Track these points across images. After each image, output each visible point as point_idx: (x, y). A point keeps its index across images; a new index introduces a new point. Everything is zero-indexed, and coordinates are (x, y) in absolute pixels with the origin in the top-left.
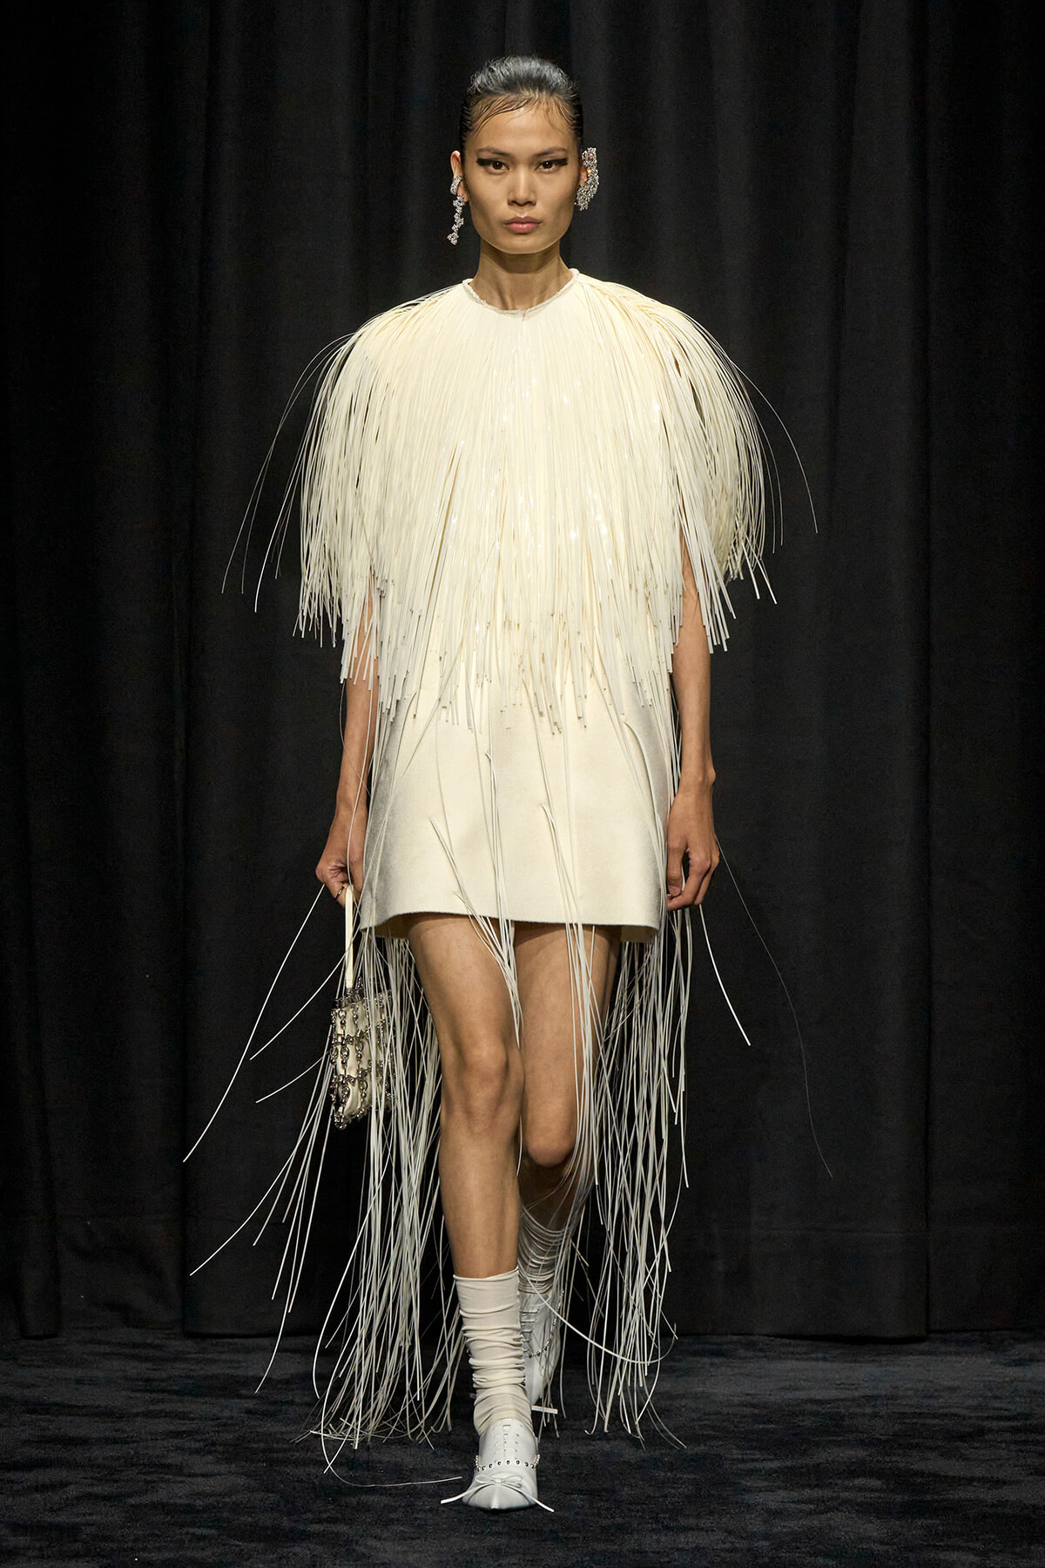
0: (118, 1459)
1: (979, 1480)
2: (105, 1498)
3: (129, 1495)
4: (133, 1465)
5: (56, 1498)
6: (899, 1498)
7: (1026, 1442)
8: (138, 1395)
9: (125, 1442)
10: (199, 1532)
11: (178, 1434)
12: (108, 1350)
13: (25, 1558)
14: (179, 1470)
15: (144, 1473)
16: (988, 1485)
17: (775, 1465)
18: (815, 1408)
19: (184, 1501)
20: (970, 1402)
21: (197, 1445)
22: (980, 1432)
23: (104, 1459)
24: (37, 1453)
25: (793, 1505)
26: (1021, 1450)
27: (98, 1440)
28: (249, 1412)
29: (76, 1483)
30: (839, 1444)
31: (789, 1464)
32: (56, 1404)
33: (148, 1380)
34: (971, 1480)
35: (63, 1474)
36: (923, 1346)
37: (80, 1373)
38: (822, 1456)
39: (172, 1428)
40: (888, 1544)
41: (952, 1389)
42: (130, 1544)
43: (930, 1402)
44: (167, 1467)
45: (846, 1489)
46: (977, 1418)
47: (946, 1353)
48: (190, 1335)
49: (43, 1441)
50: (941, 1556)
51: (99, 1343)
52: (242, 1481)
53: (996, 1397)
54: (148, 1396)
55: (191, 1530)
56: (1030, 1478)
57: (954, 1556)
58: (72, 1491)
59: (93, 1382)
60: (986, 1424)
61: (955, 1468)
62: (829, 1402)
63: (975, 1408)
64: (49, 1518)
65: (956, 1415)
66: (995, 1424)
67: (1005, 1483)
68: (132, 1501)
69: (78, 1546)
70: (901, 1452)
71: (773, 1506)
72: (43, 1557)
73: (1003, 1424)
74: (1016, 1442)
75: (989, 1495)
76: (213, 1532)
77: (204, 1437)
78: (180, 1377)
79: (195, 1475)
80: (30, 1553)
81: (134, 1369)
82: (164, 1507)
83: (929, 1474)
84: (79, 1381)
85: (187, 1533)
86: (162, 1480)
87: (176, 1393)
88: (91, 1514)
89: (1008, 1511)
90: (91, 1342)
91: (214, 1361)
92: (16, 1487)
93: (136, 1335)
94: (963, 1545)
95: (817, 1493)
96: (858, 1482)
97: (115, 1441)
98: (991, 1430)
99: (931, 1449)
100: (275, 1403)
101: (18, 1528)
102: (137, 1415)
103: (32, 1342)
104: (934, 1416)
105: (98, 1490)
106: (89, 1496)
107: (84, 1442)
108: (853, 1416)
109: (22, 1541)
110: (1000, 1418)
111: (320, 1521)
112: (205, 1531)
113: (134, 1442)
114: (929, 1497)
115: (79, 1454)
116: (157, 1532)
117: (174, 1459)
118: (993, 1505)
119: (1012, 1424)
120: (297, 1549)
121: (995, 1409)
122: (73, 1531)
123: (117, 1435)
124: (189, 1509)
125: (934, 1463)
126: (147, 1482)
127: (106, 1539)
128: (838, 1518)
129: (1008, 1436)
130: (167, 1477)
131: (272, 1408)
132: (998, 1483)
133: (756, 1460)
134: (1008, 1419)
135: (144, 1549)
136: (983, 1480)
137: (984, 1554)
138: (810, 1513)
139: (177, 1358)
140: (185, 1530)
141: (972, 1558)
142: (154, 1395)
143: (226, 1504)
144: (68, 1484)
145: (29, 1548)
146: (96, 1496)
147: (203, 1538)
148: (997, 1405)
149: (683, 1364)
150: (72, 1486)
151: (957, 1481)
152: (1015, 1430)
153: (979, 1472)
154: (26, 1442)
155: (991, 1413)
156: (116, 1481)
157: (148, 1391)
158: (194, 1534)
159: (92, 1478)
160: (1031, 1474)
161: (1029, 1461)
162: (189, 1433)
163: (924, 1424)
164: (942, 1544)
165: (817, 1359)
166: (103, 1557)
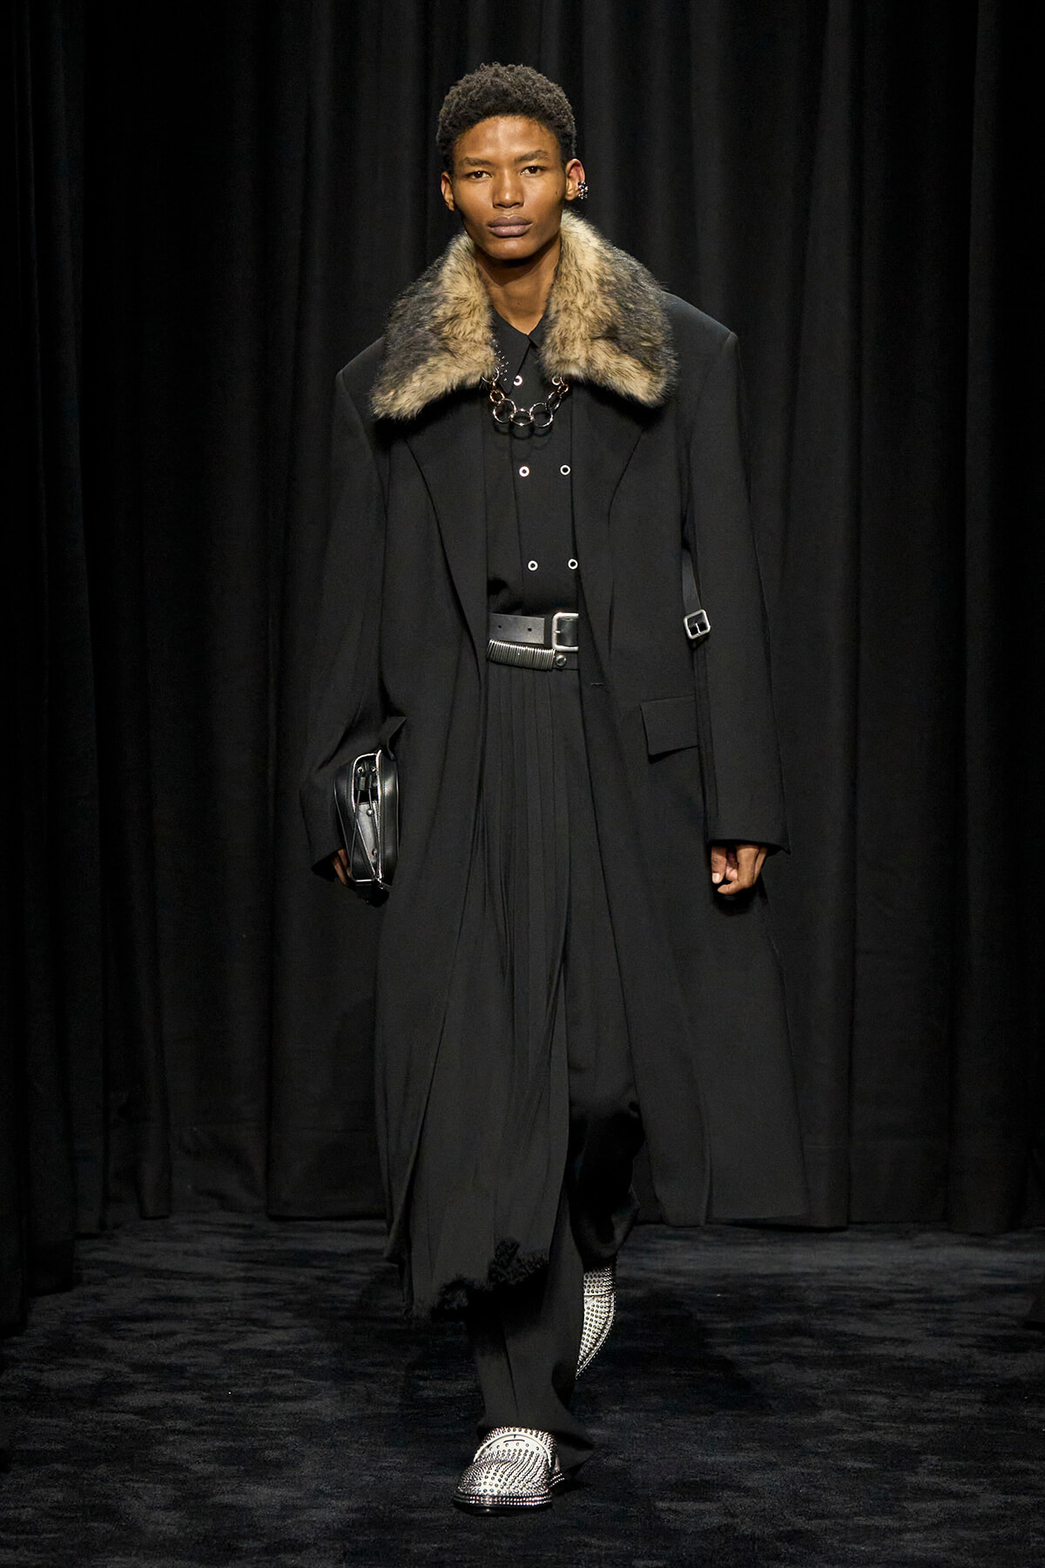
0: (216, 1314)
1: (891, 1339)
2: (204, 1344)
3: (226, 1343)
4: (227, 1319)
5: (167, 1344)
6: (826, 1353)
7: (926, 1311)
8: (232, 1264)
9: (220, 1300)
10: (278, 1371)
11: (264, 1295)
12: (208, 1228)
13: (143, 1391)
14: (265, 1325)
15: (236, 1326)
16: (897, 1344)
17: (729, 1325)
18: (761, 1281)
19: (268, 1348)
20: (884, 1278)
21: (278, 1304)
22: (892, 1302)
23: (206, 1314)
24: (153, 1309)
25: (744, 1358)
26: (922, 1317)
27: (200, 1299)
28: (321, 1279)
29: (183, 1333)
30: (779, 1310)
31: (741, 1324)
32: (167, 1270)
33: (239, 1253)
34: (883, 1340)
35: (173, 1326)
36: (846, 1234)
37: (187, 1246)
38: (769, 1319)
39: (259, 1290)
40: (818, 1388)
41: (869, 1268)
42: (225, 1381)
43: (852, 1278)
44: (254, 1322)
45: (786, 1345)
46: (891, 1291)
47: (863, 1241)
48: (273, 1218)
49: (154, 1300)
50: (860, 1399)
51: (204, 1223)
52: (312, 1332)
53: (903, 1275)
54: (239, 1265)
55: (274, 1371)
56: (931, 1338)
57: (870, 1399)
58: (180, 1339)
59: (197, 1254)
60: (895, 1296)
61: (870, 1330)
62: (773, 1276)
63: (887, 1283)
64: (164, 1360)
65: (870, 1288)
66: (903, 1296)
67: (910, 1342)
68: (226, 1347)
69: (183, 1382)
70: (829, 1317)
71: (729, 1357)
72: (157, 1391)
73: (909, 1296)
74: (918, 1311)
75: (900, 1352)
76: (290, 1372)
77: (284, 1297)
78: (265, 1250)
79: (277, 1328)
80: (146, 1387)
81: (229, 1243)
82: (249, 1352)
83: (853, 1335)
84: (185, 1253)
85: (270, 1373)
86: (250, 1331)
87: (262, 1263)
88: (193, 1357)
89: (913, 1364)
90: (195, 1222)
91: (292, 1238)
92: (135, 1335)
93: (232, 1218)
94: (878, 1390)
95: (761, 1348)
96: (795, 1339)
97: (213, 1300)
98: (899, 1301)
99: (853, 1315)
100: (337, 1272)
101: (138, 1367)
102: (230, 1280)
103: (148, 1222)
104: (852, 1289)
105: (200, 1338)
106: (192, 1344)
107: (188, 1300)
108: (791, 1288)
109: (140, 1377)
110: (906, 1291)
111: (373, 1364)
112: (284, 1372)
113: (228, 1301)
114: (850, 1353)
115: (184, 1310)
116: (245, 1371)
117: (261, 1314)
118: (901, 1360)
119: (917, 1296)
120: (356, 1387)
121: (901, 1284)
122: (180, 1370)
123: (215, 1295)
124: (270, 1354)
125: (855, 1326)
126: (238, 1332)
127: (206, 1376)
128: (778, 1368)
129: (914, 1306)
130: (255, 1328)
131: (337, 1276)
132: (904, 1342)
133: (717, 1322)
134: (912, 1292)
135: (236, 1385)
136: (893, 1340)
137: (894, 1398)
138: (756, 1363)
139: (264, 1235)
140: (268, 1371)
141: (887, 1401)
142: (245, 1265)
143: (300, 1350)
144: (173, 1333)
145: (145, 1383)
146: (198, 1343)
147: (283, 1376)
148: (904, 1280)
149: (659, 1247)
150: (179, 1336)
151: (872, 1341)
152: (919, 1301)
153: (890, 1333)
154: (143, 1300)
155: (901, 1287)
156: (213, 1331)
157: (237, 1261)
158: (275, 1373)
159: (196, 1329)
160: (930, 1335)
161: (929, 1326)
162: (273, 1294)
163: (846, 1296)
164: (861, 1389)
165: (762, 1245)
166: (204, 1391)
